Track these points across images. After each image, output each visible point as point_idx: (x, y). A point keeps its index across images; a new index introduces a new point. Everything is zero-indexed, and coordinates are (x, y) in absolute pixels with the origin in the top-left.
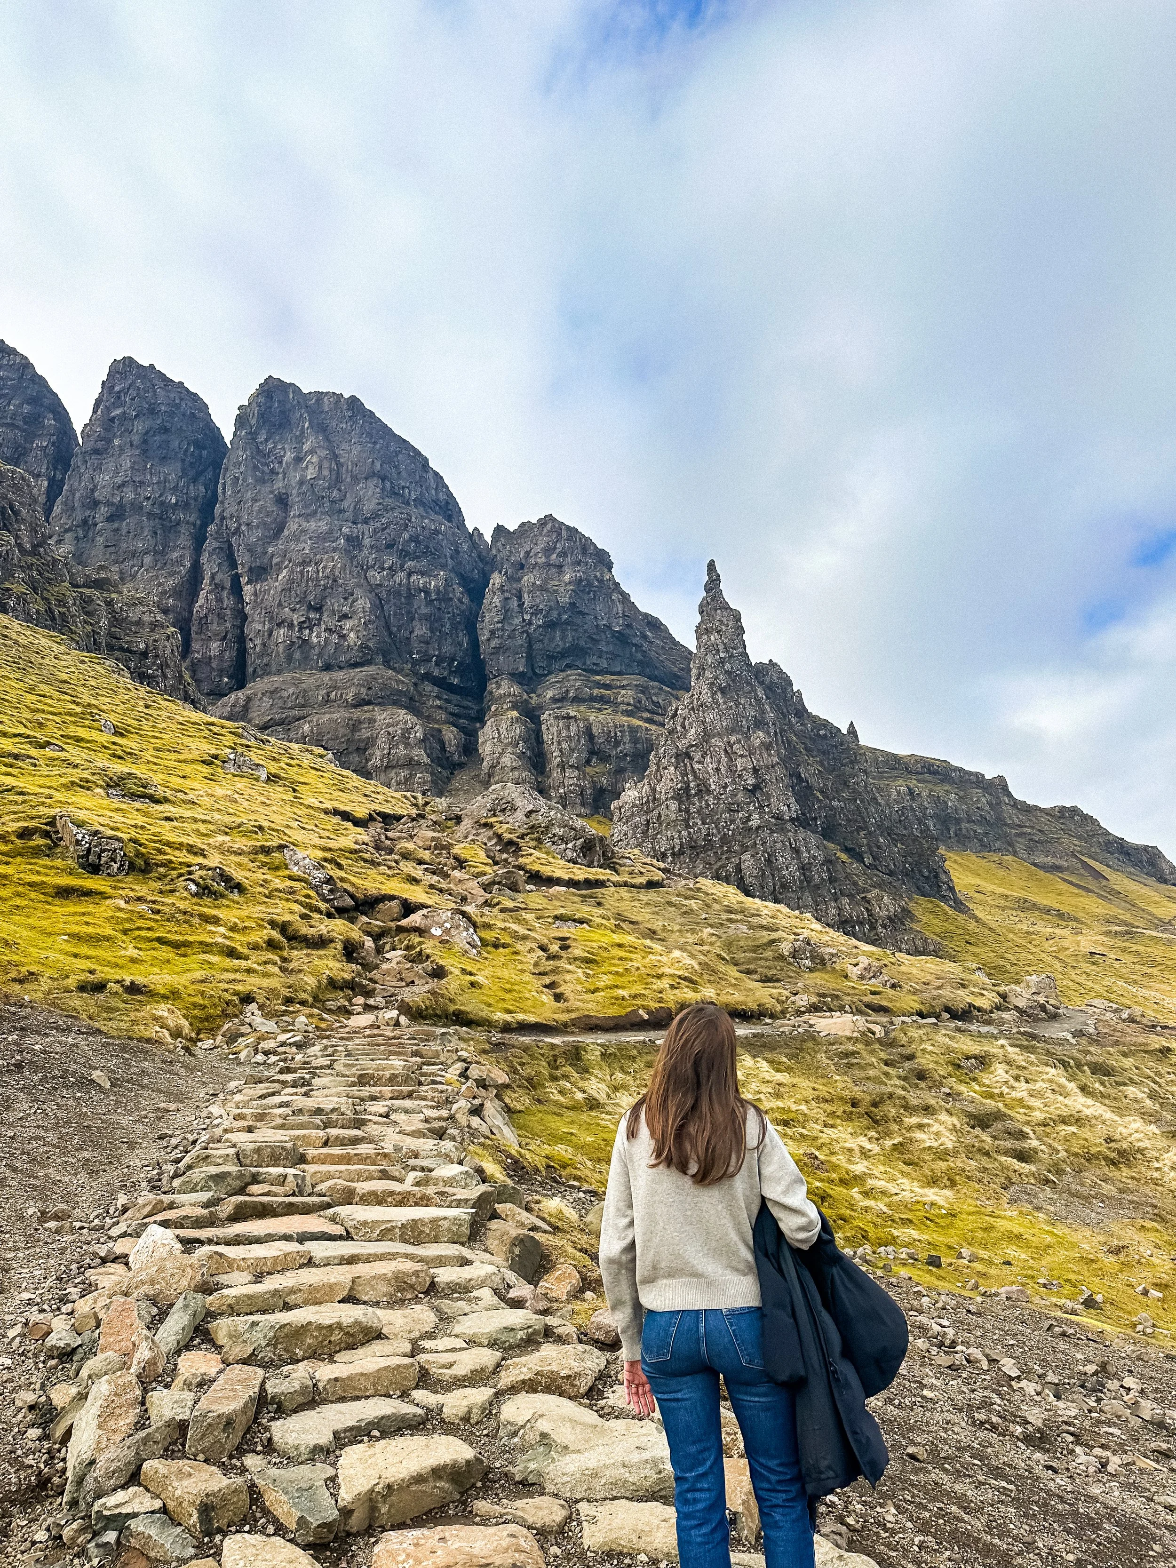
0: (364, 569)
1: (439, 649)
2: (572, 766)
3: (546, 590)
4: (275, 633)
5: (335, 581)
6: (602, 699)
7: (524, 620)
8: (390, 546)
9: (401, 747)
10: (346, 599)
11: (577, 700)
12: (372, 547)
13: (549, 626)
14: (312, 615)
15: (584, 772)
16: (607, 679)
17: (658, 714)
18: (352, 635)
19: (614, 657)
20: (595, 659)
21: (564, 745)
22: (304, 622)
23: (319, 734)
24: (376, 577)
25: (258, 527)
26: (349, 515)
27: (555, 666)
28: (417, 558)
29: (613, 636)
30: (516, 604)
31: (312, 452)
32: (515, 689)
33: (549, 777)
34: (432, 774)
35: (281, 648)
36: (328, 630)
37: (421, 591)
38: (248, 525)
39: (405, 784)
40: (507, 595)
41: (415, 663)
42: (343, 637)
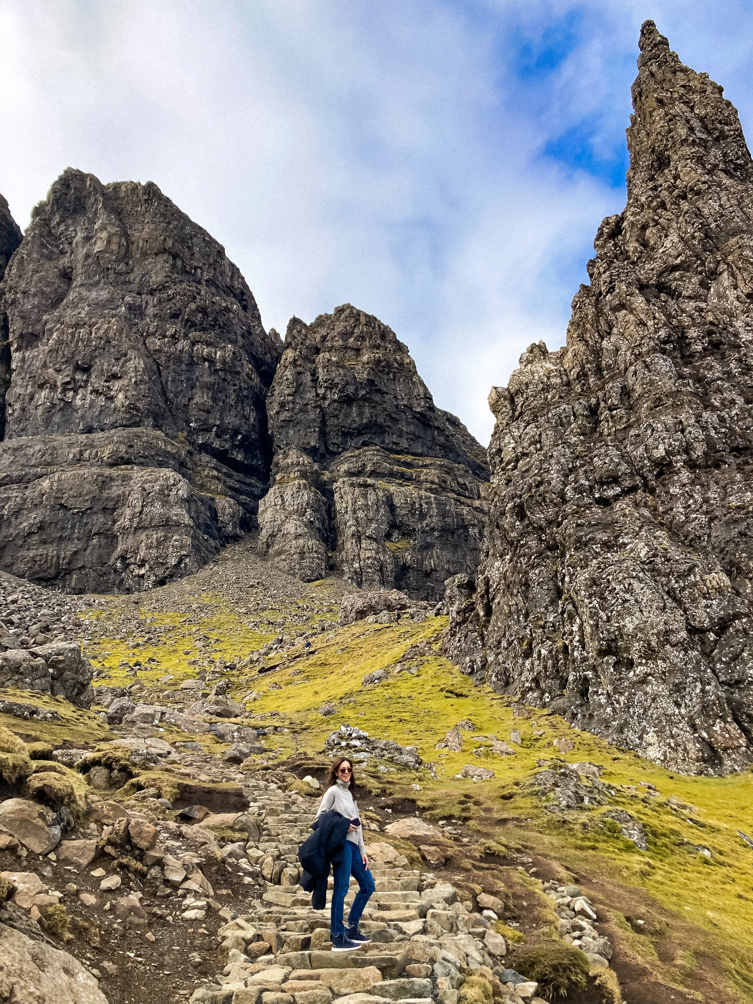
0: (145, 335)
1: (222, 419)
2: (369, 537)
3: (343, 367)
4: (37, 396)
5: (108, 342)
6: (402, 476)
7: (317, 395)
8: (175, 316)
9: (158, 504)
10: (117, 359)
11: (374, 474)
12: (155, 316)
13: (344, 402)
14: (78, 376)
15: (383, 546)
16: (409, 458)
17: (465, 497)
18: (121, 396)
19: (416, 438)
20: (394, 438)
21: (360, 514)
22: (68, 383)
23: (59, 490)
24: (155, 343)
25: (35, 295)
26: (135, 287)
27: (351, 443)
28: (204, 330)
29: (414, 417)
30: (309, 378)
31: (103, 228)
32: (305, 459)
33: (340, 551)
34: (194, 537)
35: (39, 412)
36: (96, 392)
37: (205, 360)
38: (24, 293)
39: (157, 547)
40: (299, 369)
41: (191, 432)
42: (111, 399)
